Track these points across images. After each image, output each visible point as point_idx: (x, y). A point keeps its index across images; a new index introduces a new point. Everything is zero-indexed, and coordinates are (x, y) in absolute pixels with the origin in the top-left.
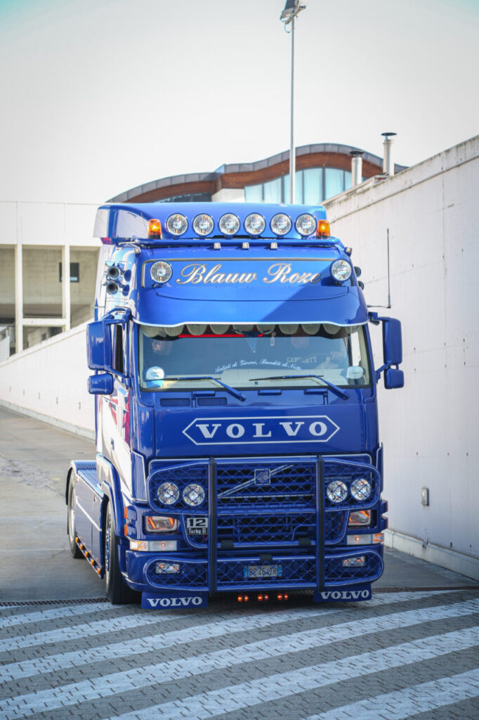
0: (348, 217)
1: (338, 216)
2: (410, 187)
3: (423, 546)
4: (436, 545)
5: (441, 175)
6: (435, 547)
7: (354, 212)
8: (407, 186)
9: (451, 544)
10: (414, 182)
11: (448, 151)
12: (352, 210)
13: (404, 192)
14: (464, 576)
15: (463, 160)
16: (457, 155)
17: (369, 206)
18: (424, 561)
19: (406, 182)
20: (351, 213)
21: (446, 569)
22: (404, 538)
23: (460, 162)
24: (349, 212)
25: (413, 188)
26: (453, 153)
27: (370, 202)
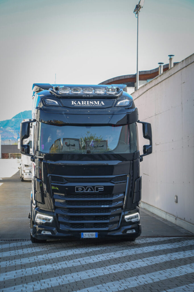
0: (152, 88)
1: (149, 88)
2: (171, 76)
3: (176, 219)
4: (180, 218)
5: (180, 71)
6: (179, 219)
7: (154, 86)
8: (170, 75)
9: (184, 218)
10: (172, 73)
11: (183, 61)
12: (153, 85)
13: (169, 78)
14: (188, 231)
15: (188, 64)
16: (186, 63)
17: (158, 84)
18: (176, 225)
19: (170, 74)
20: (153, 87)
21: (183, 228)
22: (169, 216)
23: (187, 65)
24: (152, 86)
25: (172, 76)
26: (184, 61)
27: (158, 82)
